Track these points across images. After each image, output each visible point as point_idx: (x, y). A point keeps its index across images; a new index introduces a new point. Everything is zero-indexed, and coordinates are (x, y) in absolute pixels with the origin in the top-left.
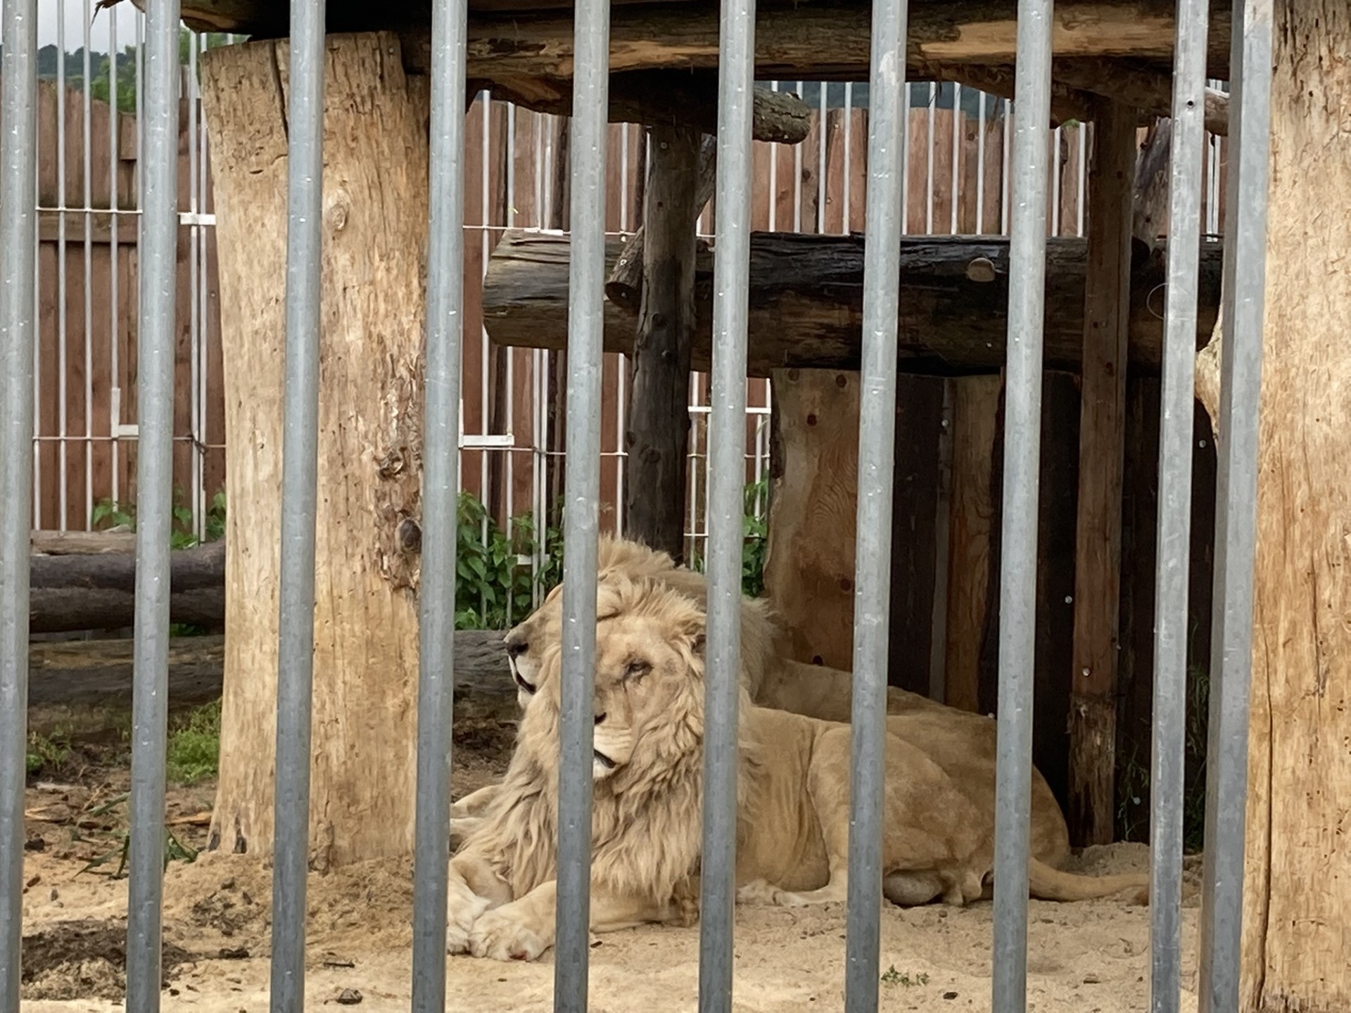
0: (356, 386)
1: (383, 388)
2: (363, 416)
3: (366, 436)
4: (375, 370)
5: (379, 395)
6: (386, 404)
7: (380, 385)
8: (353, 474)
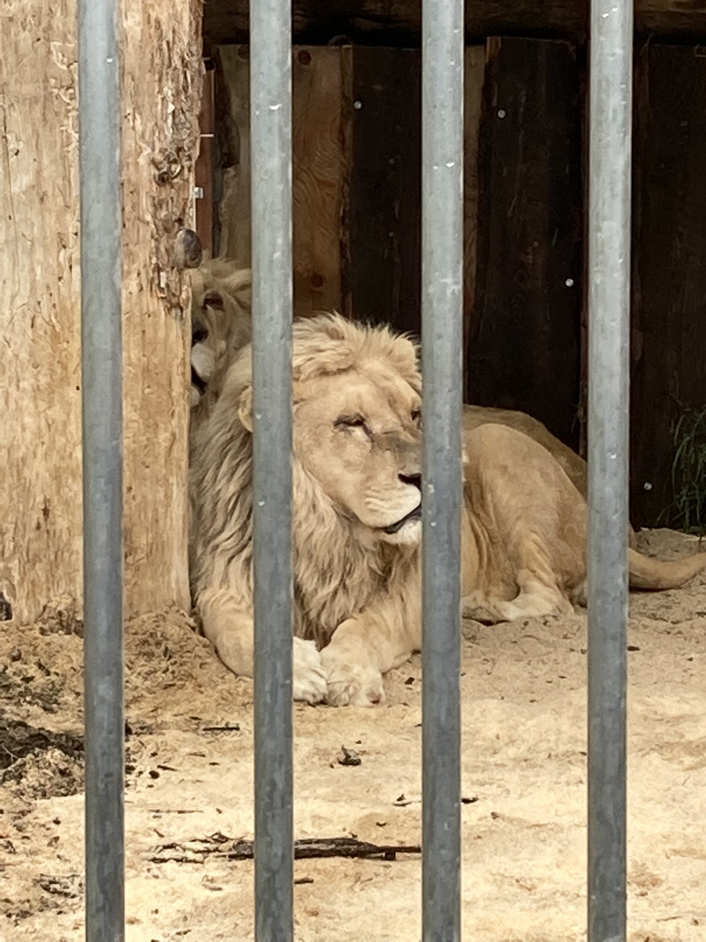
0: (133, 79)
1: (160, 80)
2: (140, 114)
3: (143, 136)
4: (152, 60)
5: (157, 90)
6: (163, 99)
7: (157, 77)
8: (129, 181)
